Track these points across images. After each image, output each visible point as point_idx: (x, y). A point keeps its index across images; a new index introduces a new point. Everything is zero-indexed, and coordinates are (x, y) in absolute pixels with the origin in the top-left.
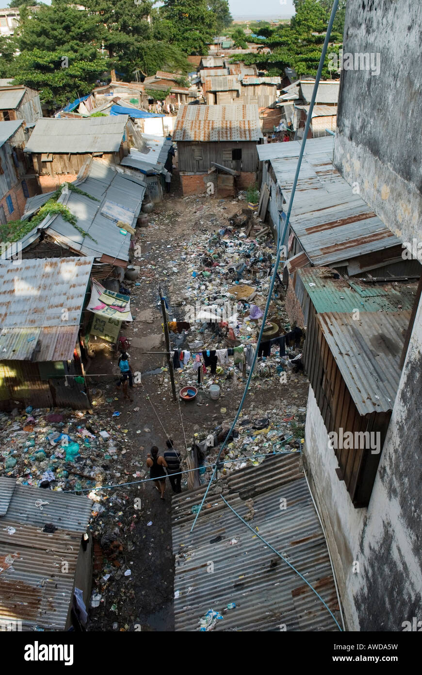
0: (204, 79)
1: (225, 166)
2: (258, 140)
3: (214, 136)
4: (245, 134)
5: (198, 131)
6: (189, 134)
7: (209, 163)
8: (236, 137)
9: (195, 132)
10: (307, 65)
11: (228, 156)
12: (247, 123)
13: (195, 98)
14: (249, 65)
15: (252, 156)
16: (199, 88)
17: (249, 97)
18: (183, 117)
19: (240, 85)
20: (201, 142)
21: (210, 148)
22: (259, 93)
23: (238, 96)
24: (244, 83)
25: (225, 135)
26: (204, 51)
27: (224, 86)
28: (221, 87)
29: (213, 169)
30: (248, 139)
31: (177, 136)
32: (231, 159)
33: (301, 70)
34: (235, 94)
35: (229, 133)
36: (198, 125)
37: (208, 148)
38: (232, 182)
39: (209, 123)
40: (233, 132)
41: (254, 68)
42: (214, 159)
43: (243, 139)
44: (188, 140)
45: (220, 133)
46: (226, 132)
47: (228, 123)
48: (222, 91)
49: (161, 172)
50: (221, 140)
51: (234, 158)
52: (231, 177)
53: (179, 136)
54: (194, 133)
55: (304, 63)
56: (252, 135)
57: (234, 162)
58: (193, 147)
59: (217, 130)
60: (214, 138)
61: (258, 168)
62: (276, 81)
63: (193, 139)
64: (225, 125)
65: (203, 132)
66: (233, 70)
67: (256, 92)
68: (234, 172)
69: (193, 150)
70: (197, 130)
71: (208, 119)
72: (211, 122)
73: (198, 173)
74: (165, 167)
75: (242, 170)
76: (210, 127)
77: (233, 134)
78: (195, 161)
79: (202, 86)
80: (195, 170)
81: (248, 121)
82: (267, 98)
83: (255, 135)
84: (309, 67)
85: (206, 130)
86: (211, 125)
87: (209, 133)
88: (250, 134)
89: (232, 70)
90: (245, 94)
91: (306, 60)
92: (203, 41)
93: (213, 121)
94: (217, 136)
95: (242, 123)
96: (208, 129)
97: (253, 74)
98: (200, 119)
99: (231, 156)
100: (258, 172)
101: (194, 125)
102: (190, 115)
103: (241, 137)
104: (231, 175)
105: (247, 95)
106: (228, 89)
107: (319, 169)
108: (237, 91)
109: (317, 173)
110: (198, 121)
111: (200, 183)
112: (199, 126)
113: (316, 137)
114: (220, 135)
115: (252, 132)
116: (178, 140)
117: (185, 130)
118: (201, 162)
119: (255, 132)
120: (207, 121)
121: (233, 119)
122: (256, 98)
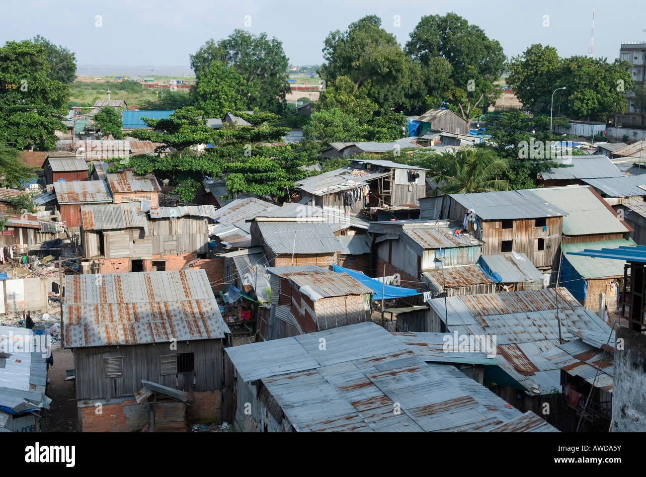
0: (62, 199)
1: (165, 385)
2: (223, 336)
3: (143, 333)
4: (198, 326)
5: (110, 325)
6: (96, 332)
7: (134, 382)
8: (182, 333)
9: (107, 327)
10: (246, 178)
11: (170, 367)
12: (194, 305)
13: (53, 234)
14: (142, 175)
15: (213, 363)
16: (53, 213)
17: (162, 237)
18: (76, 298)
19: (145, 218)
20: (120, 346)
21: (136, 355)
22: (180, 231)
23: (142, 236)
24: (152, 216)
25: (162, 331)
26: (47, 143)
27: (117, 221)
28: (111, 222)
29: (146, 393)
30: (205, 336)
31: (73, 338)
32: (176, 371)
33: (236, 186)
34: (136, 234)
35: (167, 325)
36: (107, 312)
37: (133, 355)
38: (182, 413)
39: (127, 308)
40: (175, 323)
41: (152, 180)
42: (145, 374)
43: (197, 337)
44: (97, 344)
45: (152, 325)
46: (163, 323)
47: (162, 306)
48: (113, 230)
49: (41, 405)
50: (157, 340)
51: (180, 369)
52: (181, 405)
53: (77, 338)
54: (103, 329)
55: (240, 175)
56: (211, 328)
57: (181, 376)
58: (106, 356)
59: (145, 320)
60: (144, 338)
61: (223, 383)
62: (208, 211)
63: (104, 342)
64: (156, 310)
65: (121, 326)
66: (116, 183)
67: (173, 228)
68: (182, 394)
69: (106, 361)
70: (108, 323)
71: (125, 301)
72: (130, 306)
73: (113, 401)
74: (46, 394)
75: (195, 388)
76: (132, 317)
77: (176, 328)
78: (108, 380)
79: (59, 209)
80: (109, 396)
81: (197, 301)
82: (192, 237)
83: (215, 327)
84: (249, 181)
85: (125, 322)
86: (131, 311)
87: (132, 328)
88: (205, 326)
89: (112, 183)
90: (155, 233)
91: (243, 171)
92: (46, 128)
93: (133, 304)
94: (148, 332)
95: (187, 304)
96: (129, 320)
97: (153, 189)
98: (109, 301)
99: (175, 366)
100: (224, 390)
101: (100, 313)
102: (89, 293)
103: (192, 333)
104: (181, 401)
105: (159, 235)
106: (125, 226)
107: (356, 395)
108: (142, 229)
109: (354, 404)
110: (106, 306)
111: (117, 418)
112: (112, 316)
113: (322, 330)
114: (154, 332)
115: (209, 323)
116: (78, 345)
117: (86, 325)
118: (120, 381)
119: (213, 321)
120: (124, 306)
121: (170, 299)
122: (175, 238)
